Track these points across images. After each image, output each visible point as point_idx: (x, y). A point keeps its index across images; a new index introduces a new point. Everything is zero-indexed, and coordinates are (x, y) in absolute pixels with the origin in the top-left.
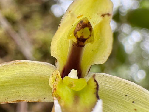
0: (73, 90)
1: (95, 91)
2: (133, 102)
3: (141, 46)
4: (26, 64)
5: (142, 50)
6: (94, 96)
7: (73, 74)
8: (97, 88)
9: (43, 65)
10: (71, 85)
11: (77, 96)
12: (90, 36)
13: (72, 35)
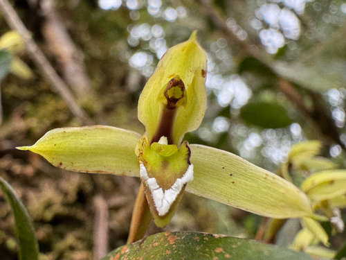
0: (161, 156)
1: (187, 157)
2: (231, 175)
3: (262, 152)
4: (110, 130)
5: (263, 158)
6: (186, 162)
7: (163, 141)
8: (189, 154)
9: (129, 134)
10: (159, 150)
11: (165, 162)
12: (183, 96)
13: (162, 95)
